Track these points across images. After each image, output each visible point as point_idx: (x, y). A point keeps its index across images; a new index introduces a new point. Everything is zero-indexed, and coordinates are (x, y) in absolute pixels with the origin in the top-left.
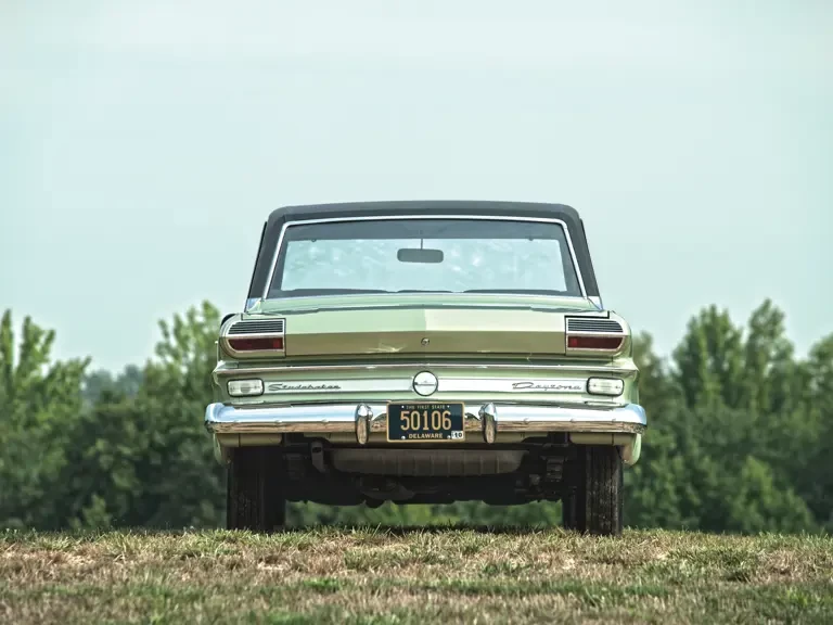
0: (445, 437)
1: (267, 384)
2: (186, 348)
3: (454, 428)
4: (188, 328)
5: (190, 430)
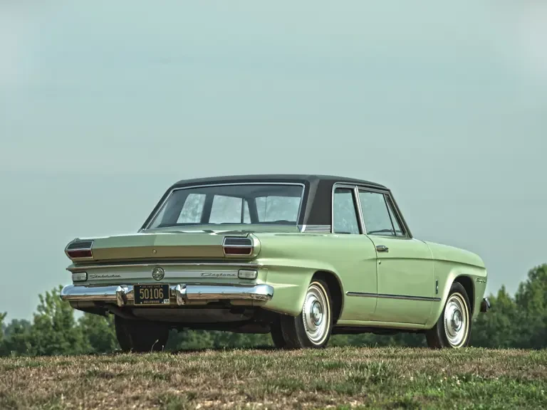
0: (160, 303)
1: (89, 275)
2: (52, 308)
3: (164, 298)
4: (53, 298)
5: (57, 346)
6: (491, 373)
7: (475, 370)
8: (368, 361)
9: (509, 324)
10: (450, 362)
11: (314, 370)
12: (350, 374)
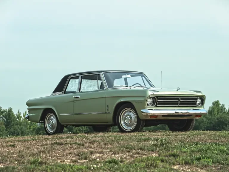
6: (205, 141)
7: (199, 140)
8: (159, 137)
9: (206, 120)
10: (190, 137)
11: (139, 141)
12: (153, 143)
